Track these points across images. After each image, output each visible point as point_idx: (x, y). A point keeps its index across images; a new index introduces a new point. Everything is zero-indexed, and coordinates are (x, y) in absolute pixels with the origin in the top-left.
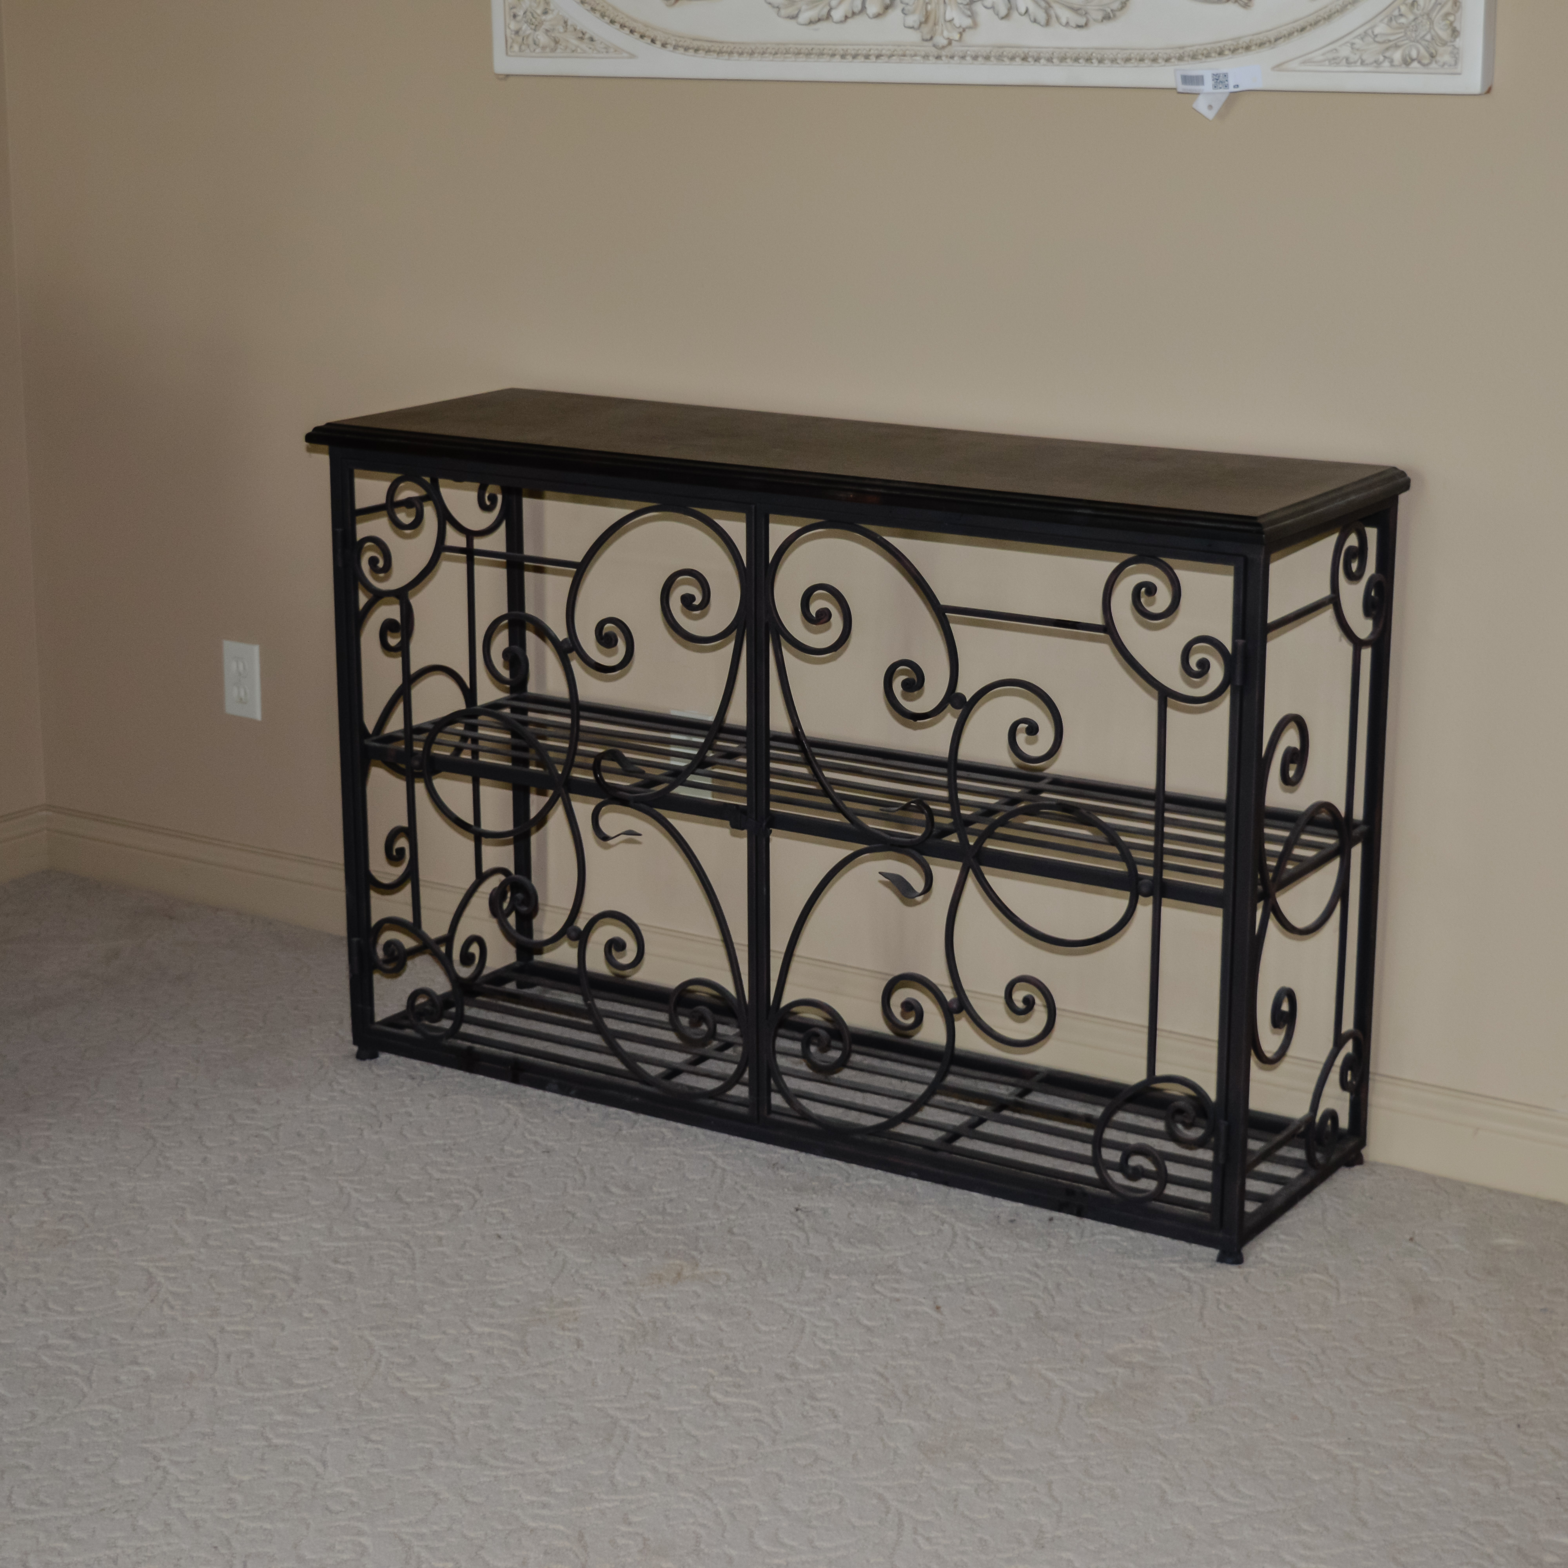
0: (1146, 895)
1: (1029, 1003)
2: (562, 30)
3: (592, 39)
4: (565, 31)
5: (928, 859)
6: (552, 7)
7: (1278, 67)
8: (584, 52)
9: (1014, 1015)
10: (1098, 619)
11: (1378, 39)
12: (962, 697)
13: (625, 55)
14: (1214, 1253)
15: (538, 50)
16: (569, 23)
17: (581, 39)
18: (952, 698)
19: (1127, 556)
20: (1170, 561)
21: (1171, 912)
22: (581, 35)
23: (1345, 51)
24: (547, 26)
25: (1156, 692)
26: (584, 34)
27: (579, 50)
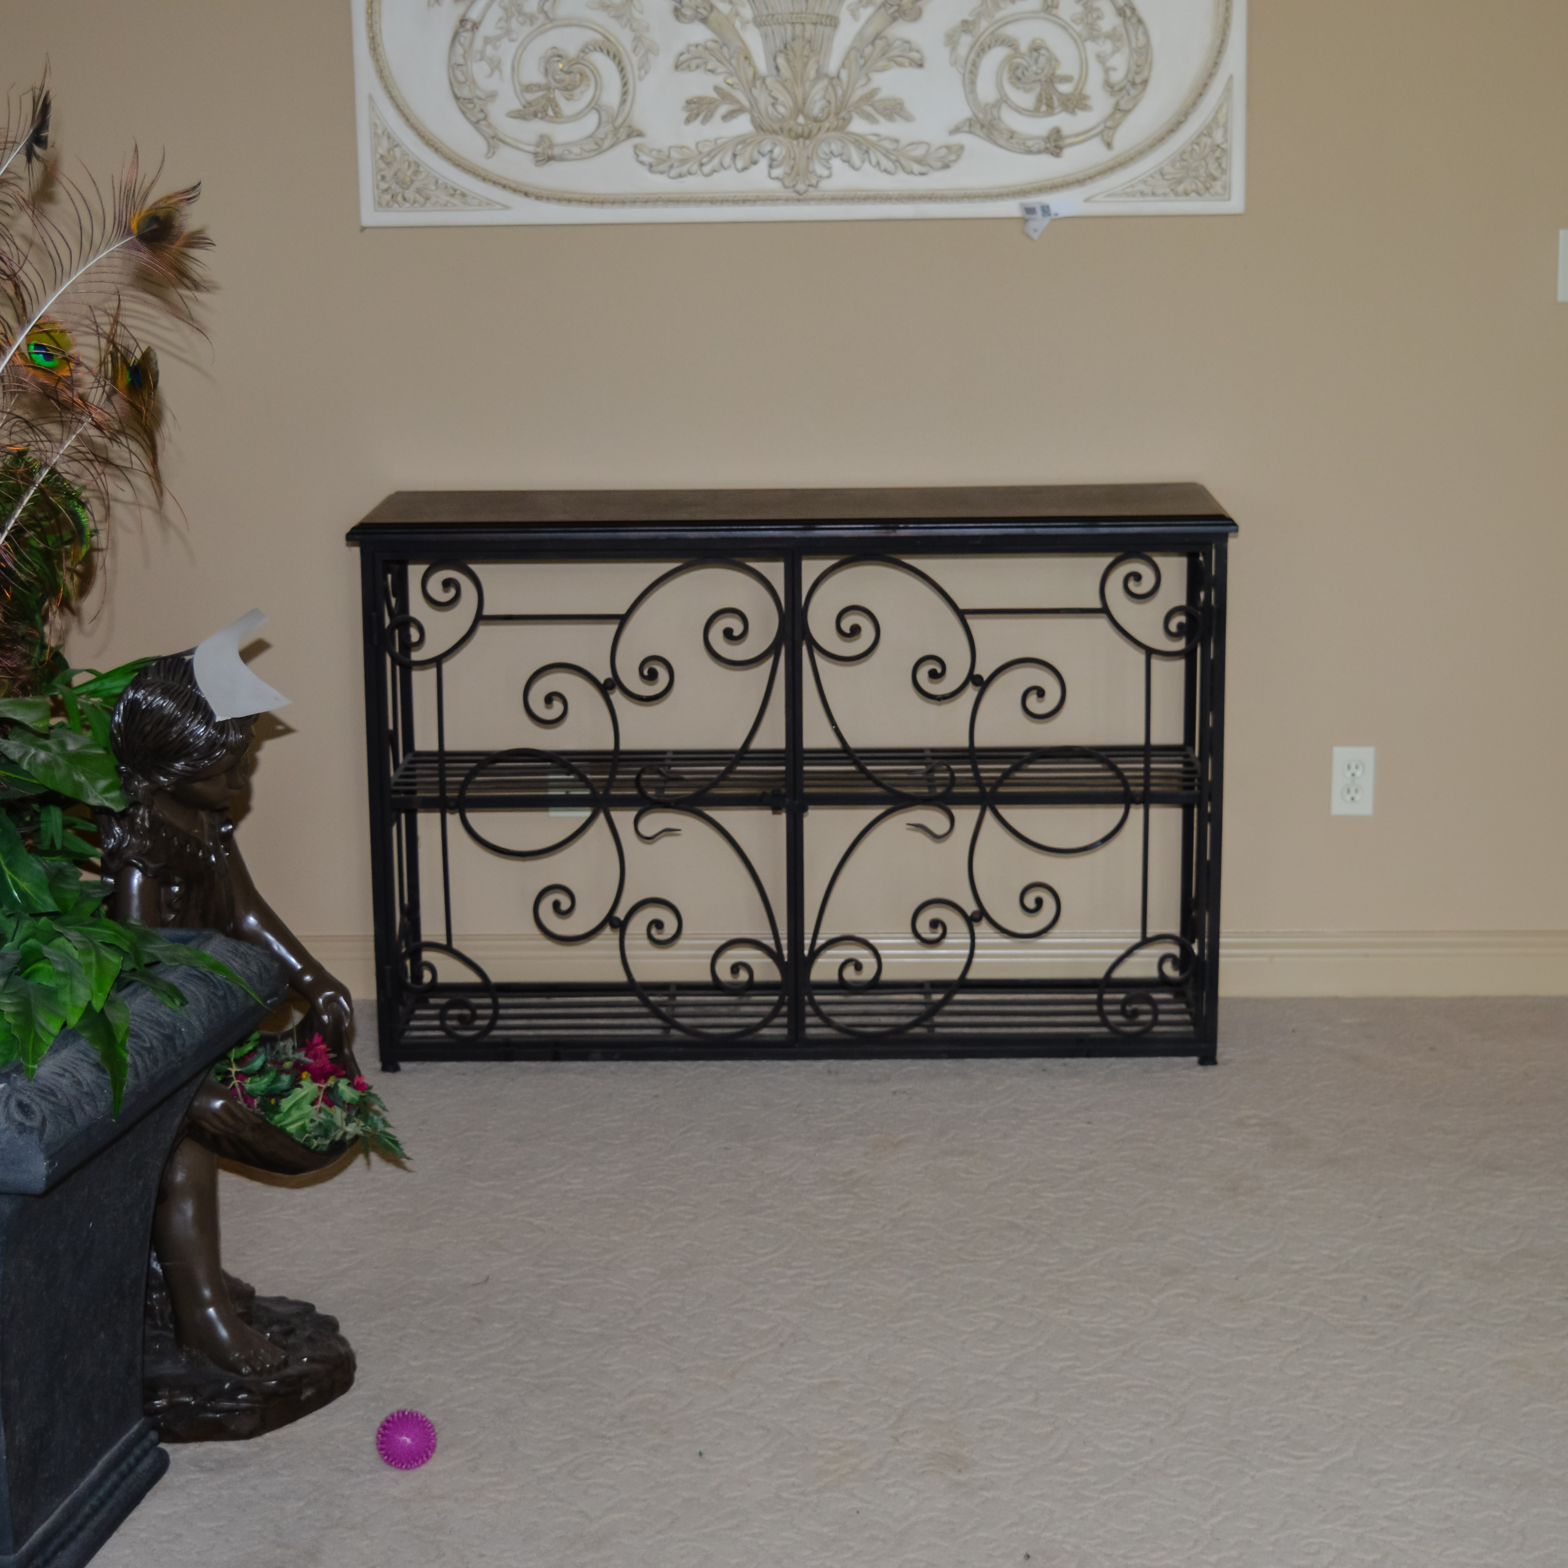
0: (1137, 803)
1: (1039, 902)
2: (433, 187)
3: (463, 195)
4: (437, 189)
5: (950, 807)
6: (421, 169)
7: (1087, 200)
8: (455, 205)
9: (1027, 913)
10: (1098, 605)
11: (1167, 177)
12: (980, 677)
13: (498, 207)
14: (1195, 1059)
15: (407, 205)
16: (440, 182)
17: (452, 195)
18: (973, 678)
19: (1119, 554)
20: (1149, 554)
21: (1155, 812)
22: (452, 192)
23: (1141, 187)
24: (417, 184)
25: (1144, 651)
26: (455, 190)
27: (449, 204)
